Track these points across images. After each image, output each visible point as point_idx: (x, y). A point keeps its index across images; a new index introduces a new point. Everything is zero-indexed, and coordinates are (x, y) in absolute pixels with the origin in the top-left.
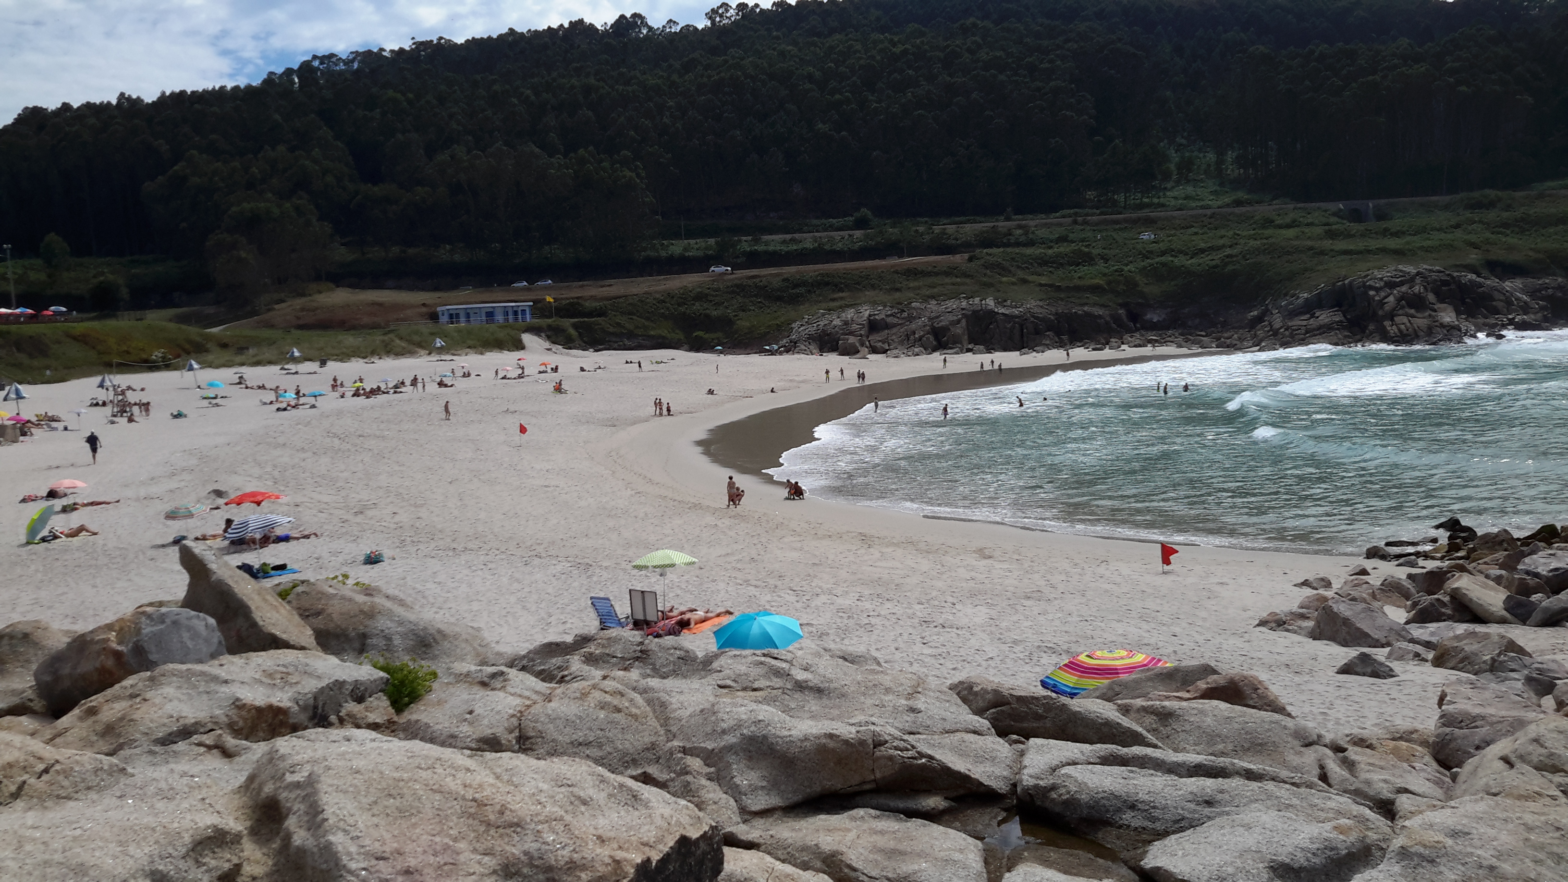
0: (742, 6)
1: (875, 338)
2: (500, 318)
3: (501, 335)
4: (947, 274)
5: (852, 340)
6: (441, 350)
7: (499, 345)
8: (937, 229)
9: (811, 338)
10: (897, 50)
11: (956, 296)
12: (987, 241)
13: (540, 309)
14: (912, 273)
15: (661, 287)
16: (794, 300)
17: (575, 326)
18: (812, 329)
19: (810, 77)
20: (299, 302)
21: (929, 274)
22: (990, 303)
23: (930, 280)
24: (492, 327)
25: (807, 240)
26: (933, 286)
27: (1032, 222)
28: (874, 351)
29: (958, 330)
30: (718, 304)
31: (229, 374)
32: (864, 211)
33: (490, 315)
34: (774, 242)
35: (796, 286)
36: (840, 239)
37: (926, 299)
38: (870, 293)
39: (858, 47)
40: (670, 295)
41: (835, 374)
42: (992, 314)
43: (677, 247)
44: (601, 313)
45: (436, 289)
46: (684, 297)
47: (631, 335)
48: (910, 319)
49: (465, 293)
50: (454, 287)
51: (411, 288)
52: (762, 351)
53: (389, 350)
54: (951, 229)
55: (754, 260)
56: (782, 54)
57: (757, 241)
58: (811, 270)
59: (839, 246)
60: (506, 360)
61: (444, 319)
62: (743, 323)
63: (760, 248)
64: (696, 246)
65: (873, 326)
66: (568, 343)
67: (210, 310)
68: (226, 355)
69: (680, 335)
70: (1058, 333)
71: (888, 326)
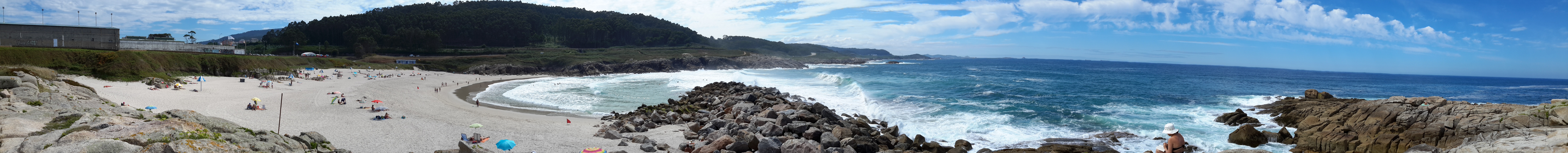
0: (460, 1)
1: (486, 71)
2: (409, 63)
3: (409, 66)
4: (502, 58)
5: (482, 71)
6: (397, 69)
7: (408, 68)
8: (499, 49)
9: (473, 71)
10: (491, 12)
11: (503, 63)
12: (510, 52)
13: (417, 61)
14: (494, 58)
15: (442, 59)
16: (470, 63)
17: (424, 66)
18: (473, 69)
19: (474, 17)
20: (370, 57)
21: (498, 58)
22: (511, 65)
23: (498, 60)
24: (407, 65)
25: (472, 50)
26: (499, 61)
27: (519, 49)
28: (486, 74)
29: (504, 70)
30: (454, 63)
31: (357, 70)
32: (484, 44)
33: (407, 62)
34: (465, 50)
35: (470, 60)
36: (479, 50)
37: (497, 64)
38: (486, 62)
39: (483, 11)
40: (444, 60)
41: (478, 79)
42: (511, 67)
43: (445, 50)
44: (430, 63)
45: (395, 56)
46: (447, 61)
47: (435, 68)
48: (494, 68)
49: (401, 57)
50: (399, 56)
51: (391, 56)
52: (463, 73)
53: (386, 68)
54: (502, 49)
55: (462, 54)
56: (468, 12)
57: (462, 50)
58: (474, 57)
59: (479, 52)
60: (410, 72)
61: (398, 62)
62: (459, 67)
63: (463, 52)
64: (449, 50)
65: (486, 69)
66: (423, 69)
67: (353, 57)
68: (356, 66)
69: (445, 69)
70: (525, 72)
71: (489, 69)
